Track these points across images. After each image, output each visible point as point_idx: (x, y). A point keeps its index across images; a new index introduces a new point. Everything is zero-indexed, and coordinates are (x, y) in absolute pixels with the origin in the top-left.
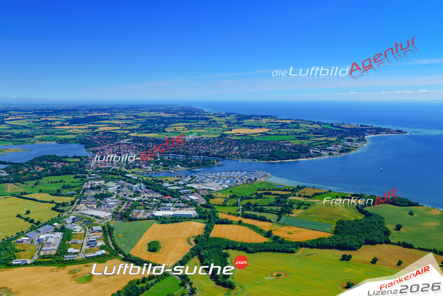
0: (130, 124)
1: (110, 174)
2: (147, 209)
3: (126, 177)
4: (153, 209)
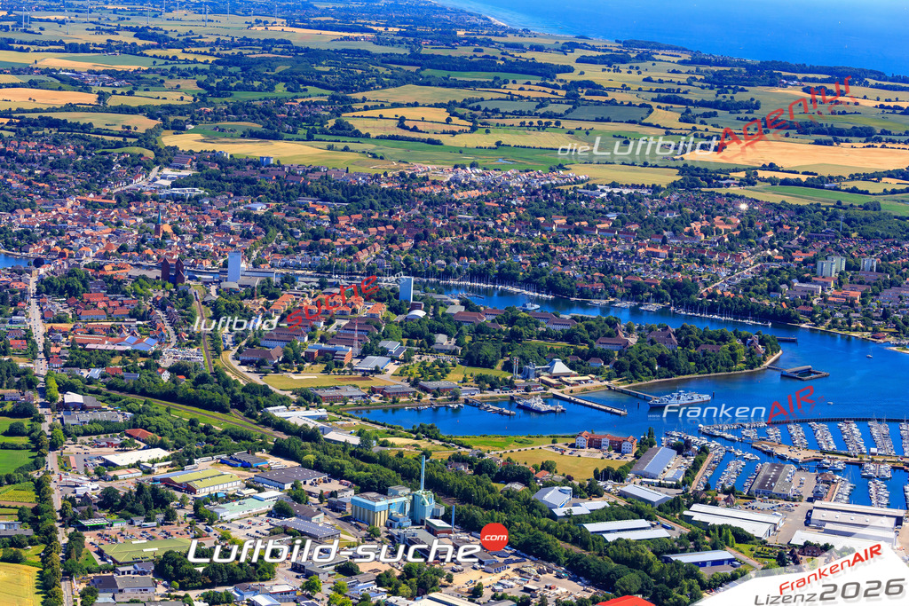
0: (135, 81)
1: (170, 396)
3: (281, 426)
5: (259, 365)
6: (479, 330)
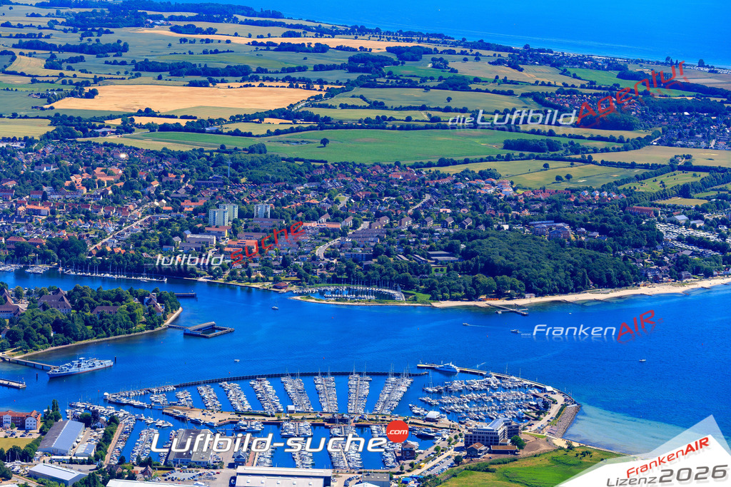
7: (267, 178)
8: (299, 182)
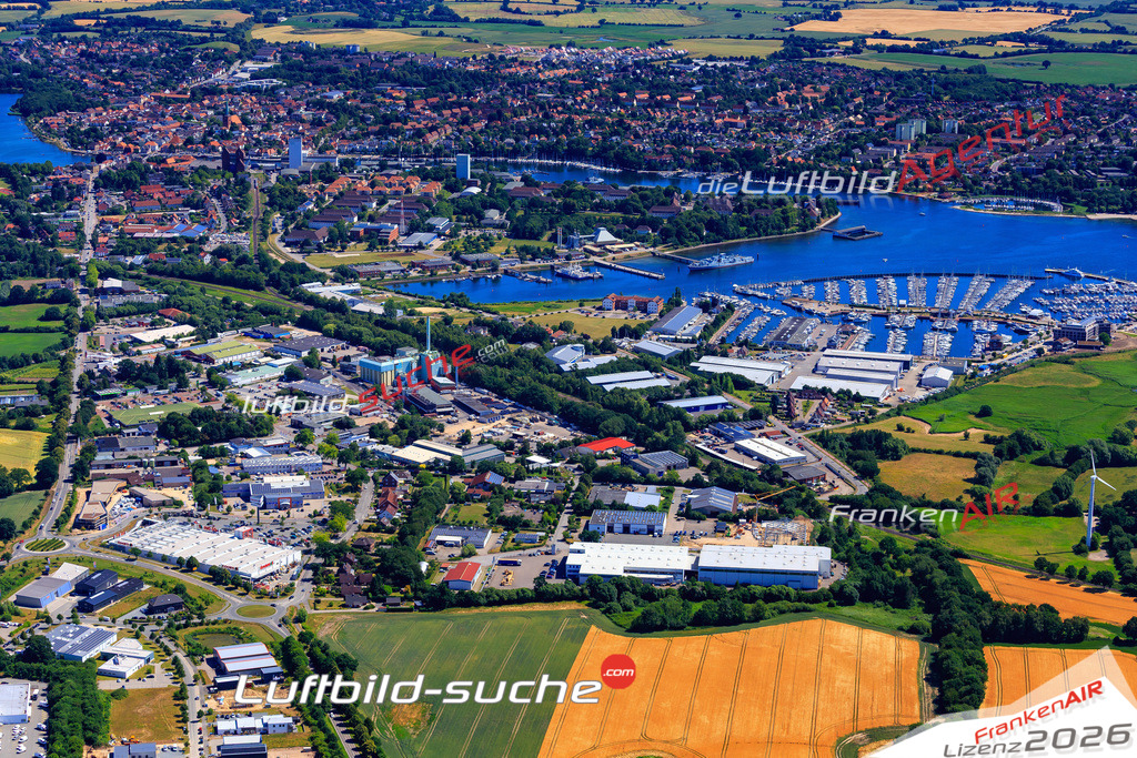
1: (207, 277)
2: (511, 524)
4: (549, 526)
5: (303, 246)
6: (533, 204)
7: (969, 97)
8: (1001, 100)
